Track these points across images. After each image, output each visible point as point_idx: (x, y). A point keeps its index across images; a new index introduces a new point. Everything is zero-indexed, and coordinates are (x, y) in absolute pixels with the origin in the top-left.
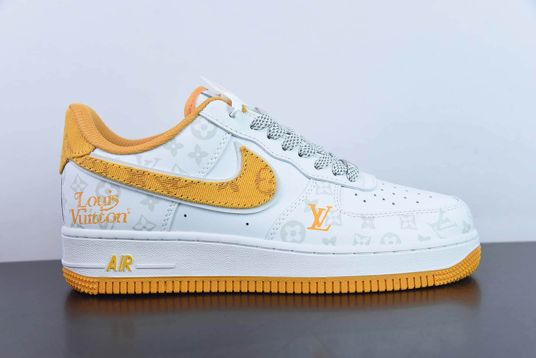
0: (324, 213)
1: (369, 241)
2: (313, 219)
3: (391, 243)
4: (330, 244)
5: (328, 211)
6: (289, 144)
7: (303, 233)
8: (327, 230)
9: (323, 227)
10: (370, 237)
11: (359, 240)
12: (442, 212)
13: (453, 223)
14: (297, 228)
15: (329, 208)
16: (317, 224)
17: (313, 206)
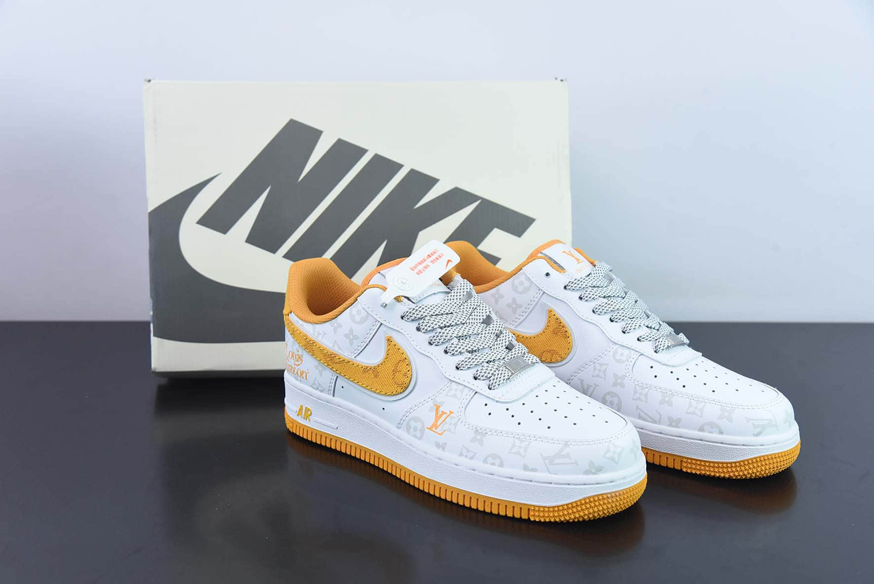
0: (444, 416)
1: (474, 456)
2: (433, 420)
3: (493, 464)
4: (441, 449)
5: (449, 415)
6: (435, 340)
7: (422, 431)
8: (441, 434)
9: (439, 430)
10: (475, 453)
11: (464, 452)
12: (566, 444)
13: (573, 461)
14: (419, 425)
15: (451, 413)
16: (435, 426)
17: (438, 408)
